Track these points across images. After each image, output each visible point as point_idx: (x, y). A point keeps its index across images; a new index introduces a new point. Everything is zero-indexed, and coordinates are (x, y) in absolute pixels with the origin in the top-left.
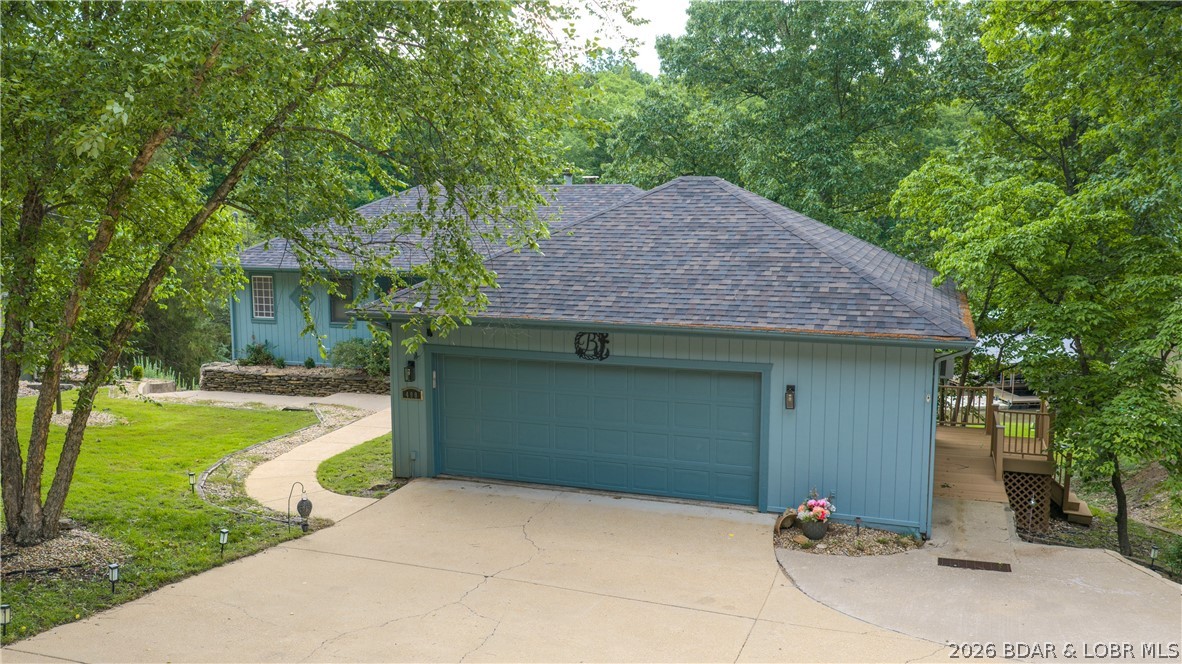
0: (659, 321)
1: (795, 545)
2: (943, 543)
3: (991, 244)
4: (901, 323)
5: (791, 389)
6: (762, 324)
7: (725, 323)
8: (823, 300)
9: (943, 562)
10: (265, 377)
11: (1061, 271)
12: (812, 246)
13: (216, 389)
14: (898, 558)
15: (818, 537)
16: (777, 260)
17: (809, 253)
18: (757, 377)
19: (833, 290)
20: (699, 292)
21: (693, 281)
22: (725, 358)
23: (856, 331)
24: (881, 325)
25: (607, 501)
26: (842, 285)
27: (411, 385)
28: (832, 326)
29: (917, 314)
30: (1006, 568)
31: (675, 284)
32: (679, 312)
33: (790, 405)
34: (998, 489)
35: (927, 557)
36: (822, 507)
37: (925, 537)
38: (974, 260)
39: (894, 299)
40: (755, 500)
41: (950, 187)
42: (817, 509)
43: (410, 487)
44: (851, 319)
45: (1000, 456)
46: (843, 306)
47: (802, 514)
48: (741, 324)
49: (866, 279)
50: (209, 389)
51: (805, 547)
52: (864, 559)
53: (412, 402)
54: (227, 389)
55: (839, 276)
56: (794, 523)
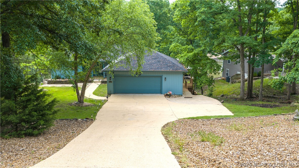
0: (149, 70)
1: (168, 97)
2: (184, 96)
3: (186, 57)
4: (179, 69)
5: (165, 78)
6: (162, 70)
7: (157, 70)
8: (169, 66)
9: (185, 98)
10: (62, 81)
11: (194, 60)
12: (166, 59)
13: (51, 84)
14: (180, 98)
15: (170, 96)
16: (162, 61)
17: (165, 60)
18: (161, 77)
19: (170, 65)
20: (153, 66)
21: (151, 64)
22: (155, 75)
23: (174, 70)
24: (177, 70)
25: (141, 95)
26: (171, 64)
27: (110, 80)
28: (171, 70)
29: (181, 68)
30: (192, 98)
31: (149, 65)
32: (151, 69)
33: (165, 80)
34: (187, 90)
35: (183, 97)
36: (171, 92)
37: (182, 95)
38: (184, 59)
39: (178, 66)
40: (161, 93)
41: (178, 47)
42: (170, 93)
43: (112, 95)
44: (173, 69)
45: (187, 86)
46: (172, 67)
47: (168, 94)
48: (160, 70)
49: (173, 63)
50: (49, 84)
51: (169, 97)
52: (176, 98)
53: (111, 83)
54: (53, 84)
55: (170, 63)
56: (167, 95)
